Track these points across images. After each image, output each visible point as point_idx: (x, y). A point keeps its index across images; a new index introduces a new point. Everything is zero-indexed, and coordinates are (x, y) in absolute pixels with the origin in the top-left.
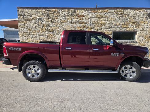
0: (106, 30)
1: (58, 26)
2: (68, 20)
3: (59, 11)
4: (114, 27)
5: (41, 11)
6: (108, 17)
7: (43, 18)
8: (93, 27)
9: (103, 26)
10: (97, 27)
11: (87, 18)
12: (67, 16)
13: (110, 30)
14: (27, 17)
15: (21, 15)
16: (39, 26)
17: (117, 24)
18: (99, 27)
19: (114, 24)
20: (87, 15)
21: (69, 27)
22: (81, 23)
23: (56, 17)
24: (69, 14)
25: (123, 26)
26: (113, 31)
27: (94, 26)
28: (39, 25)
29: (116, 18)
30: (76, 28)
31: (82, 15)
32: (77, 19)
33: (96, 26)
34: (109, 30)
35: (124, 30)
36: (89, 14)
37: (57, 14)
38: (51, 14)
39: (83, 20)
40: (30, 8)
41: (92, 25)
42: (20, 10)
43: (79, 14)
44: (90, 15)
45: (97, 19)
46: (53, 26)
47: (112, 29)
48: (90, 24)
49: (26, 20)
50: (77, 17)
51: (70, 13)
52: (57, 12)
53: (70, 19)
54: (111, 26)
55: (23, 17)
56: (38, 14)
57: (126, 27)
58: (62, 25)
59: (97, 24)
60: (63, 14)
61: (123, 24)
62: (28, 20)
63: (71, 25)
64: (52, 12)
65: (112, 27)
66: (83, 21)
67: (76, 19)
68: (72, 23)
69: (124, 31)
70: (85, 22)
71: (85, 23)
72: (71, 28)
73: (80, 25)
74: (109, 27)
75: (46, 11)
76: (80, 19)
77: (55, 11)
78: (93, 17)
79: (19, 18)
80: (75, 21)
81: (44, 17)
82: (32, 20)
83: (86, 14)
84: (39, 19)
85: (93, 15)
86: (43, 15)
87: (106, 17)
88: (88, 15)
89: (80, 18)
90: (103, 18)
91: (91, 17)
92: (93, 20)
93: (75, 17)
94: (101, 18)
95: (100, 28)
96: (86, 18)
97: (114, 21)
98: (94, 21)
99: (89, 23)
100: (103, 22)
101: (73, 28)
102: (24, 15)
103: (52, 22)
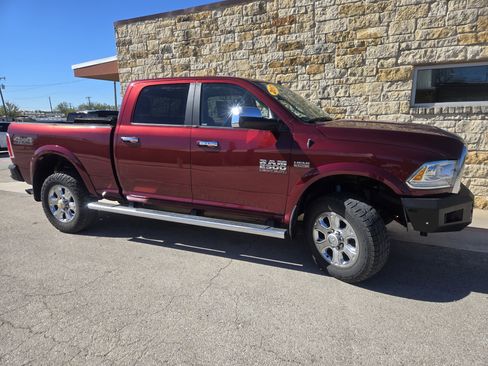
0: (382, 65)
1: (214, 64)
2: (241, 41)
3: (215, 14)
4: (419, 47)
5: (167, 26)
6: (390, 8)
7: (173, 45)
8: (330, 57)
9: (371, 50)
10: (345, 54)
11: (307, 25)
12: (238, 29)
13: (402, 64)
14: (135, 47)
15: (124, 44)
16: (163, 71)
17: (437, 32)
18: (352, 53)
19: (420, 34)
20: (306, 12)
21: (246, 67)
22: (286, 47)
23: (206, 36)
24: (245, 18)
25: (466, 39)
26: (416, 65)
27: (334, 52)
28: (163, 67)
29: (429, 9)
30: (266, 68)
31: (289, 14)
32: (271, 32)
33: (342, 51)
34: (396, 64)
35: (469, 56)
36: (314, 10)
37: (208, 26)
38: (194, 27)
39: (290, 33)
40: (142, 19)
41: (326, 49)
42: (120, 29)
43: (277, 14)
44: (318, 11)
45: (346, 21)
46: (201, 66)
47: (410, 59)
48: (316, 46)
49: (133, 56)
50: (271, 26)
51: (247, 15)
52: (208, 20)
53: (249, 35)
54: (403, 45)
55: (128, 49)
56: (161, 35)
57: (480, 44)
58: (224, 62)
59: (346, 44)
60: (227, 24)
61: (467, 28)
62: (140, 57)
63: (252, 57)
64: (197, 23)
65: (408, 48)
66: (292, 39)
67: (267, 34)
68: (254, 52)
69: (471, 61)
70: (298, 39)
71: (300, 46)
72: (252, 67)
73: (281, 53)
74: (395, 49)
75: (179, 21)
76: (282, 33)
77: (205, 17)
78: (328, 16)
79: (120, 52)
80: (263, 40)
81: (176, 41)
82: (147, 55)
83: (303, 11)
84: (164, 50)
85: (328, 11)
86: (173, 35)
87: (384, 8)
88: (310, 13)
89: (280, 29)
90: (368, 17)
91: (322, 18)
92: (328, 28)
93: (265, 28)
94: (363, 14)
95: (358, 57)
96: (302, 27)
97: (420, 22)
98: (334, 34)
99: (314, 43)
100: (371, 31)
101: (259, 67)
102: (130, 43)
103: (195, 55)
